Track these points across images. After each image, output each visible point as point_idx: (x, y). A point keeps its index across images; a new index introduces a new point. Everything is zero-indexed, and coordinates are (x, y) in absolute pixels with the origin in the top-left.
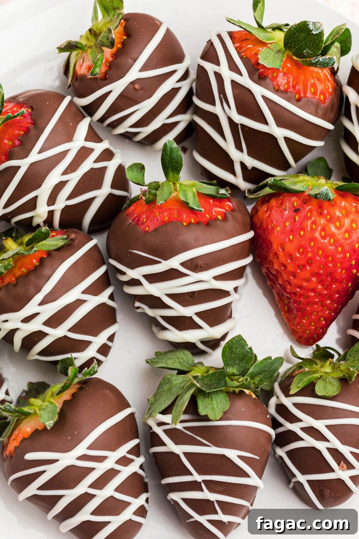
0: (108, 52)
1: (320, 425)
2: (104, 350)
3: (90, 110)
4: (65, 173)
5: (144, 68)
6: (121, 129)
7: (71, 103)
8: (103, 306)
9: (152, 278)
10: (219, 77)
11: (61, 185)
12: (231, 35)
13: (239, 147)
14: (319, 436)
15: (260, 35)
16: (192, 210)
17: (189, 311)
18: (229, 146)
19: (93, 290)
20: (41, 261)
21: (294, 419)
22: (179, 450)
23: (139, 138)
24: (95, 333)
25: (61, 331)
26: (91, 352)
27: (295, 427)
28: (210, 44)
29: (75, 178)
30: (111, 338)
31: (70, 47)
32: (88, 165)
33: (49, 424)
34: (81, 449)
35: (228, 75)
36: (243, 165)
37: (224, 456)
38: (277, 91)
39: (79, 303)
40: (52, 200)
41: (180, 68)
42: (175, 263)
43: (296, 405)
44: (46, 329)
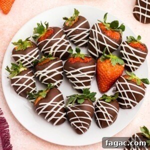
0: (73, 22)
1: (104, 108)
2: (59, 84)
3: (66, 33)
4: (58, 44)
5: (80, 27)
6: (72, 39)
7: (62, 31)
8: (60, 74)
9: (73, 74)
10: (95, 32)
11: (56, 47)
12: (98, 24)
13: (98, 48)
14: (104, 110)
15: (105, 24)
16: (83, 59)
17: (81, 82)
18: (96, 48)
19: (59, 70)
20: (49, 61)
21: (99, 105)
22: (74, 111)
23: (75, 43)
24: (57, 80)
25: (50, 77)
26: (55, 84)
27: (99, 107)
28: (94, 25)
29: (60, 46)
30: (61, 82)
31: (65, 19)
32: (63, 44)
33: (44, 97)
34: (51, 102)
35: (97, 32)
36: (99, 52)
37: (84, 112)
38: (107, 36)
39: (55, 72)
40: (54, 50)
41: (88, 30)
42: (78, 70)
43: (101, 103)
44: (47, 76)
